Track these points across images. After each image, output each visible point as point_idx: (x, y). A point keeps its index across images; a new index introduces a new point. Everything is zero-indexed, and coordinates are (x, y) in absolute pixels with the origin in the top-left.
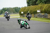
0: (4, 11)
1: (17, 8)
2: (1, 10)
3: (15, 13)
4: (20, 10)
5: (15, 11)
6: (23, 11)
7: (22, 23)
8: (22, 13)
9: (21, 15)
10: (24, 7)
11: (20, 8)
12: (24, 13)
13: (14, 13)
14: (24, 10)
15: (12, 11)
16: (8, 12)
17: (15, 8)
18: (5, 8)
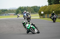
0: (20, 11)
1: (36, 7)
2: (17, 9)
3: (34, 13)
4: (40, 9)
5: (34, 11)
6: (43, 11)
7: (28, 27)
8: (42, 13)
9: (41, 15)
10: (44, 6)
11: (39, 7)
12: (45, 13)
13: (32, 13)
14: (45, 9)
15: (30, 11)
16: (28, 12)
17: (34, 7)
18: (21, 7)
